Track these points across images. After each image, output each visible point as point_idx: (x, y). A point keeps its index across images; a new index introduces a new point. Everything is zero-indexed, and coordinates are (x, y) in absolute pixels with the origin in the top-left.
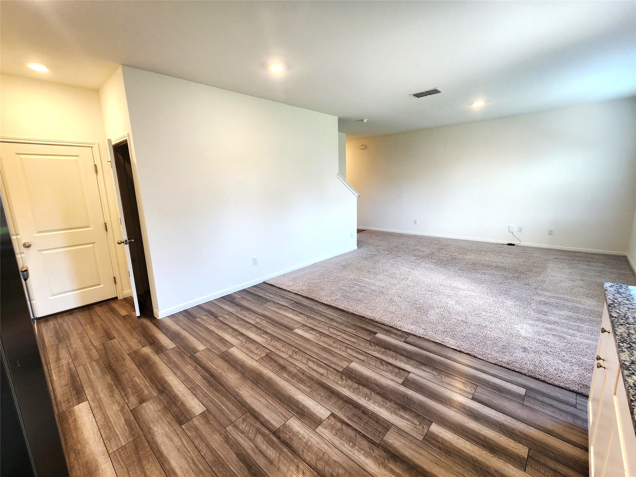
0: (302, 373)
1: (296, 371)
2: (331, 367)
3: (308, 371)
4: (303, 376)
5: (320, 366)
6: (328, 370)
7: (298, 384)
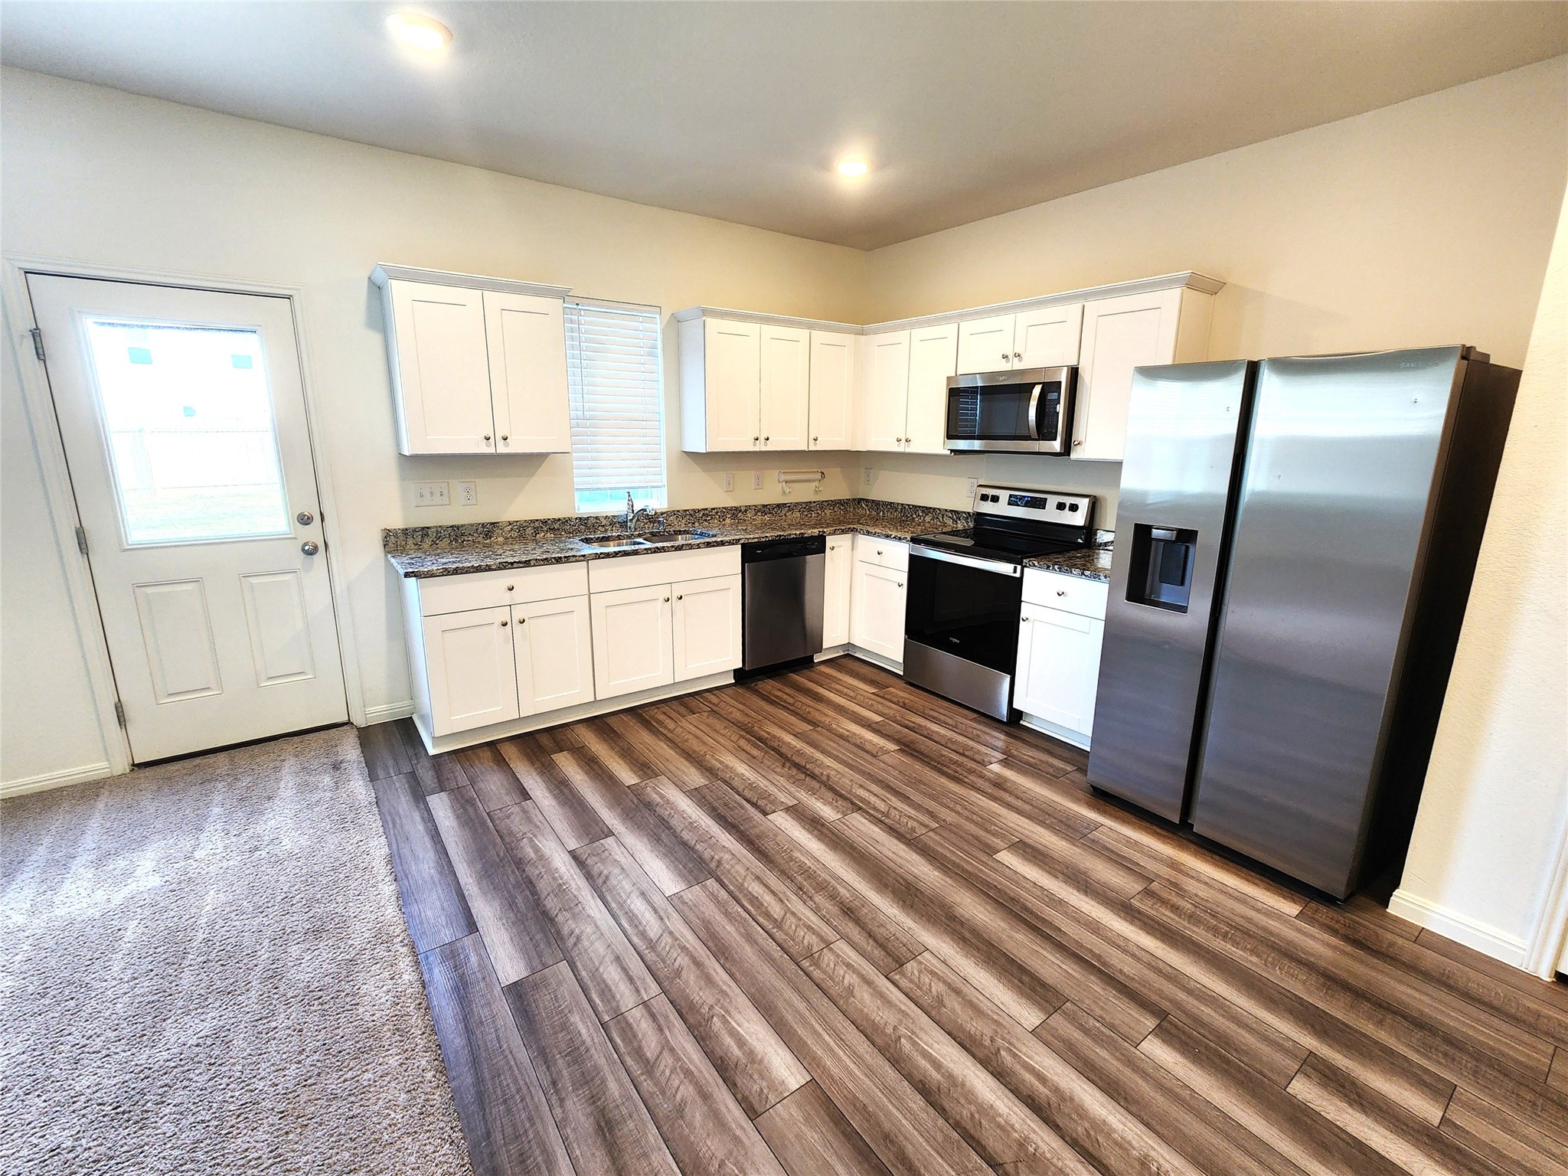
0: (802, 891)
1: (818, 898)
2: (730, 893)
3: (789, 893)
4: (800, 883)
5: (754, 900)
6: (741, 887)
7: (815, 869)
